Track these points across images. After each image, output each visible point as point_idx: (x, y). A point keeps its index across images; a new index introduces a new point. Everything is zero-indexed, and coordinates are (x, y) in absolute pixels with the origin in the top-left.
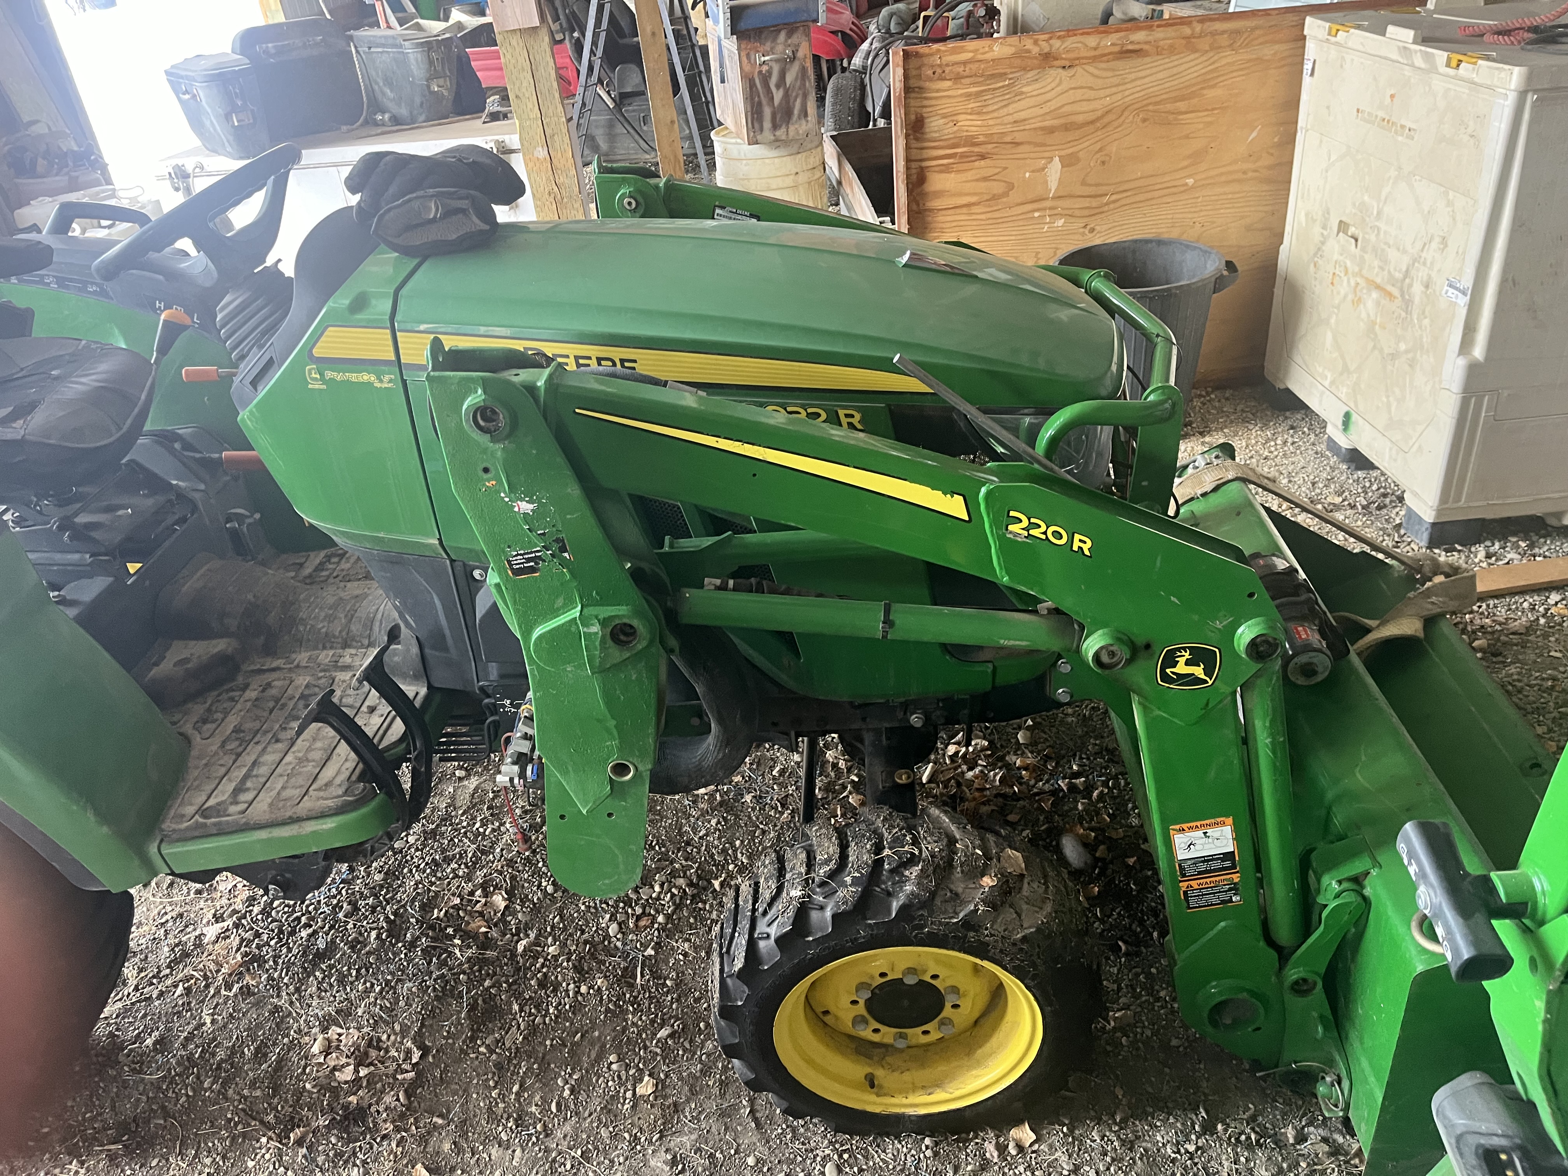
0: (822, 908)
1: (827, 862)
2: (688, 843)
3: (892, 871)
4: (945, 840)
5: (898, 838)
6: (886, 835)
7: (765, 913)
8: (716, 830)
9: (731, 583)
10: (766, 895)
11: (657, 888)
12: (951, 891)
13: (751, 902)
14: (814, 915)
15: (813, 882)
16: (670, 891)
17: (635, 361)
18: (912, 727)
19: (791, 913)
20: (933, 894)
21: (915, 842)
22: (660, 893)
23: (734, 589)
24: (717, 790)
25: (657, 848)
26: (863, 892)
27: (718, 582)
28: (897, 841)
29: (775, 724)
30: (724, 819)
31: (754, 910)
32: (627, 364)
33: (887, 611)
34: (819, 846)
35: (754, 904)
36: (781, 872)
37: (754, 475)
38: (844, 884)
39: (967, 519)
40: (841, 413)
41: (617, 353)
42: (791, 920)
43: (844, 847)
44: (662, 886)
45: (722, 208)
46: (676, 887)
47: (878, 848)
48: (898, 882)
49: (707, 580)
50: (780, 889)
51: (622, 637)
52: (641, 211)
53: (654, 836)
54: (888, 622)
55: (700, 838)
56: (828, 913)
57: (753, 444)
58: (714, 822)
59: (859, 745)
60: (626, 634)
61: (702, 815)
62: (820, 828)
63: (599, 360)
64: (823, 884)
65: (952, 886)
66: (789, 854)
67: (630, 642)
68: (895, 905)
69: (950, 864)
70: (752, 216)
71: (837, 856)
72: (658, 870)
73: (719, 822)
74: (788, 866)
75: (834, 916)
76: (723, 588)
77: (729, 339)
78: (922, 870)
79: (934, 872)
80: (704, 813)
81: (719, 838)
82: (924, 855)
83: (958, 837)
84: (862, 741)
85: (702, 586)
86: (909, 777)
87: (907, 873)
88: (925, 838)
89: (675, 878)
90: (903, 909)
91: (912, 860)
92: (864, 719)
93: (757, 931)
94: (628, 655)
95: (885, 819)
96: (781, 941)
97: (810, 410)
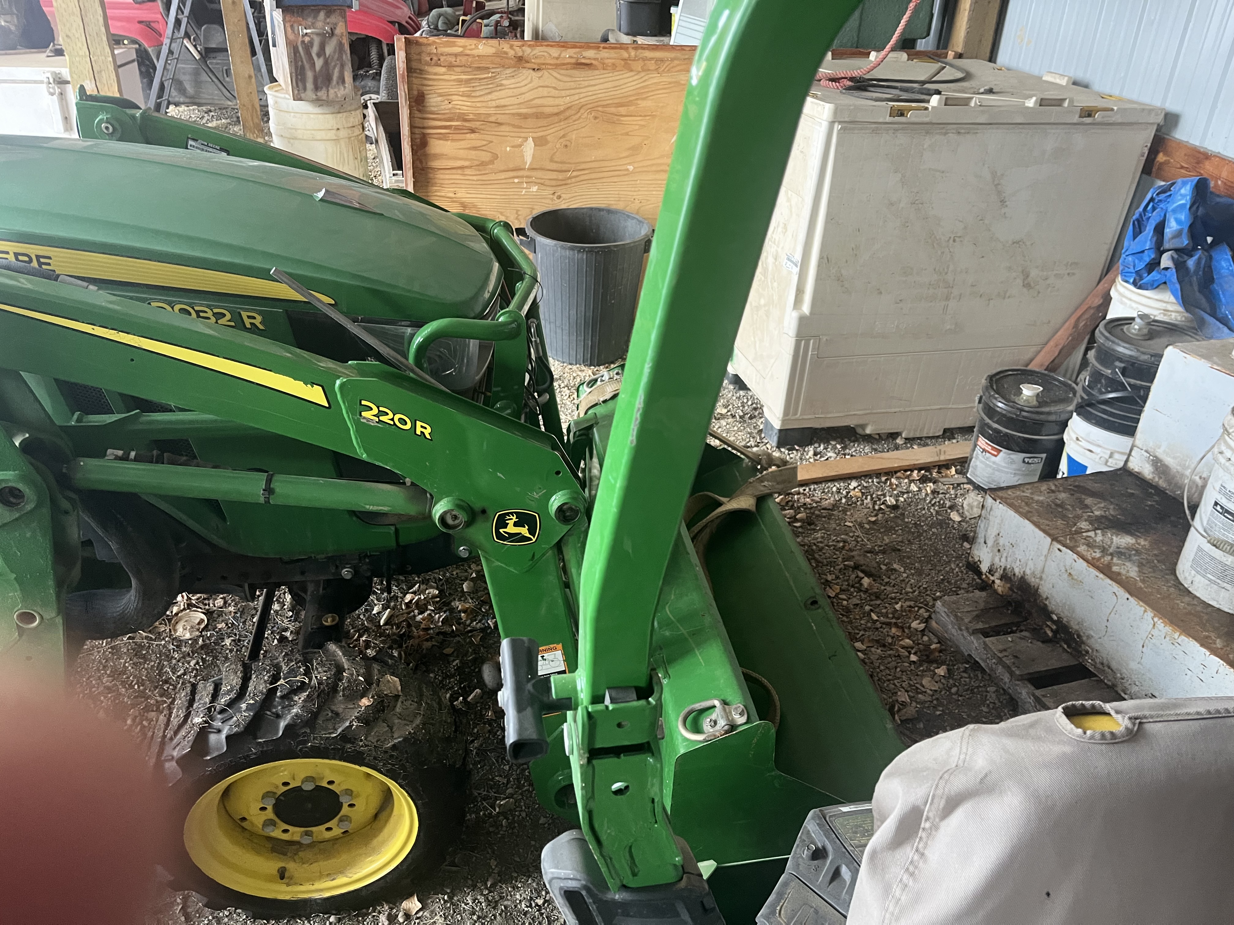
0: (219, 731)
1: (230, 691)
2: (166, 682)
3: (282, 697)
4: (334, 670)
5: (293, 670)
6: (284, 667)
7: (171, 739)
8: (193, 669)
9: (133, 454)
10: (175, 721)
11: (129, 722)
12: (332, 711)
13: (162, 730)
14: (213, 738)
15: (215, 710)
16: (141, 723)
17: (50, 258)
18: (343, 579)
19: (191, 738)
20: (315, 715)
21: (307, 673)
22: (131, 726)
23: (136, 460)
24: (201, 636)
25: (136, 687)
26: (255, 716)
27: (120, 453)
28: (292, 672)
29: (224, 578)
30: (204, 660)
31: (164, 736)
32: (20, 258)
33: (269, 481)
34: (226, 679)
35: (164, 732)
36: (191, 702)
37: (132, 360)
38: (239, 710)
39: (327, 406)
40: (244, 314)
41: (34, 250)
42: (191, 744)
43: (246, 680)
44: (134, 720)
45: (194, 140)
46: (147, 719)
47: (275, 678)
48: (287, 706)
49: (109, 451)
50: (187, 717)
51: (12, 499)
52: (118, 135)
53: (135, 677)
54: (269, 490)
55: (179, 677)
56: (223, 736)
57: (128, 333)
58: (192, 663)
59: (303, 595)
60: (15, 496)
61: (184, 657)
62: (231, 664)
63: (16, 255)
64: (222, 711)
65: (333, 707)
66: (200, 685)
67: (19, 504)
68: (282, 724)
69: (334, 689)
70: (222, 150)
71: (238, 687)
72: (133, 706)
73: (197, 663)
74: (197, 698)
75: (228, 738)
76: (125, 458)
77: (138, 245)
78: (308, 696)
79: (319, 696)
80: (185, 655)
81: (195, 676)
82: (312, 683)
83: (346, 667)
84: (305, 592)
85: (104, 455)
86: (333, 621)
87: (296, 698)
88: (317, 669)
89: (148, 711)
90: (287, 727)
91: (303, 687)
92: (303, 573)
93: (165, 755)
94: (17, 515)
95: (286, 654)
96: (182, 761)
97: (216, 311)
